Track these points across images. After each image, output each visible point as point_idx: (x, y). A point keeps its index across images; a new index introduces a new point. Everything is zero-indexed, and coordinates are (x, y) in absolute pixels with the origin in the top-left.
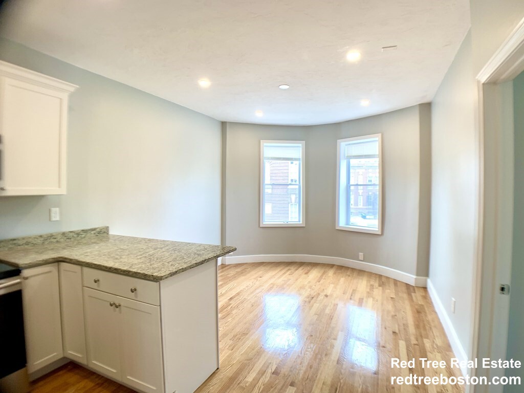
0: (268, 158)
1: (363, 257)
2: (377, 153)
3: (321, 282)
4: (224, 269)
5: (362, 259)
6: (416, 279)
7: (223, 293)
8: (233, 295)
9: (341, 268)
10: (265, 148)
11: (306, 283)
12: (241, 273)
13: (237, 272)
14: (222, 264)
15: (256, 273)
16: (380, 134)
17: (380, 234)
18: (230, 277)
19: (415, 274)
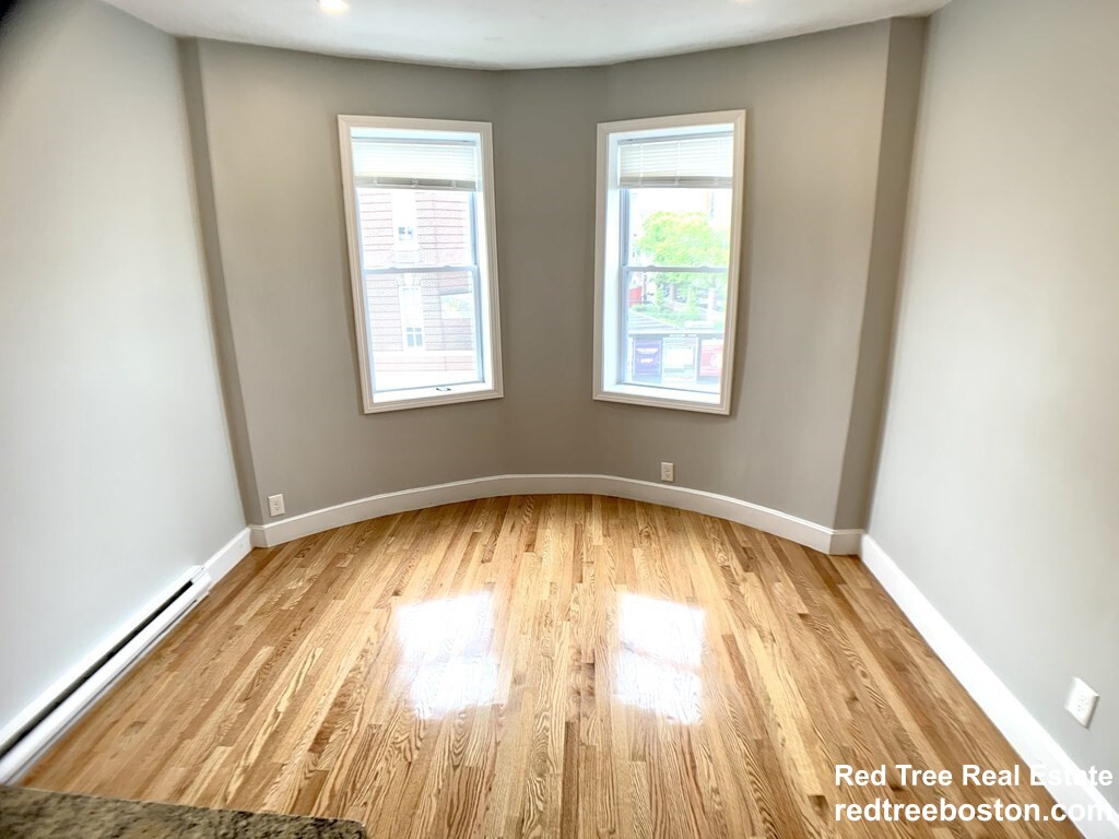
0: (369, 182)
1: (671, 473)
2: (729, 173)
3: (587, 579)
4: (266, 572)
5: (671, 479)
6: (832, 536)
7: (282, 708)
8: (321, 718)
9: (616, 507)
10: (355, 145)
11: (545, 595)
12: (328, 584)
13: (314, 581)
14: (255, 549)
15: (376, 575)
16: (743, 112)
17: (727, 413)
18: (292, 615)
19: (832, 523)
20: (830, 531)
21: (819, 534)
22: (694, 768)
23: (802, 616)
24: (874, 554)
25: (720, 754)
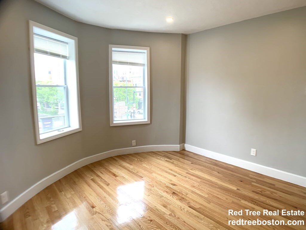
5: (135, 145)
17: (150, 123)
19: (179, 143)
20: (179, 146)
21: (177, 147)
22: (218, 198)
23: (191, 163)
24: (188, 147)
25: (217, 193)
